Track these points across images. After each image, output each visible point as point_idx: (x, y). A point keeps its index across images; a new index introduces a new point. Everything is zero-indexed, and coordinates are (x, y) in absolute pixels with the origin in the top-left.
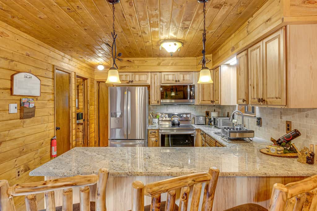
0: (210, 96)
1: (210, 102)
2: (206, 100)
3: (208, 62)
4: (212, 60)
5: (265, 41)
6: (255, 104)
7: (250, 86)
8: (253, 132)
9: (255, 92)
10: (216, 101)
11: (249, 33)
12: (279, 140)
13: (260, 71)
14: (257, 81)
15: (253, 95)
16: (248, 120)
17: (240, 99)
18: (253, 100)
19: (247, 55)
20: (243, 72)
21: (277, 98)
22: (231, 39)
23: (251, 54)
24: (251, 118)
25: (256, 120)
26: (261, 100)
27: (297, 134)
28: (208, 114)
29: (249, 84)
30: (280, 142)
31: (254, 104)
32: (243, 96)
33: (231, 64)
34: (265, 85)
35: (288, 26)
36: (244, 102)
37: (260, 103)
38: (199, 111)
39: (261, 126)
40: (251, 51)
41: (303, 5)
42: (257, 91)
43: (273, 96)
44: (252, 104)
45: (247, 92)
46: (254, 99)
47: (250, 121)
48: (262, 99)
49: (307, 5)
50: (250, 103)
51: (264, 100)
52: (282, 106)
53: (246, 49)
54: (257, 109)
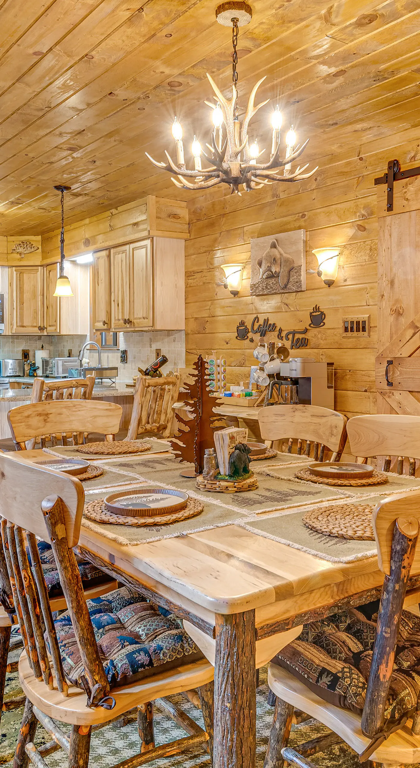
0: (35, 318)
1: (37, 329)
2: (28, 326)
3: (33, 250)
4: (40, 247)
5: (132, 246)
6: (120, 327)
7: (113, 303)
8: (116, 369)
9: (120, 310)
10: (49, 328)
11: (112, 228)
12: (147, 369)
13: (126, 284)
14: (122, 296)
15: (117, 315)
16: (108, 357)
17: (99, 321)
18: (117, 322)
19: (109, 256)
20: (103, 281)
21: (144, 318)
22: (84, 225)
23: (114, 257)
24: (112, 352)
25: (119, 354)
26: (128, 322)
27: (164, 361)
28: (26, 355)
29: (112, 299)
30: (147, 372)
31: (118, 327)
32: (103, 316)
33: (78, 262)
34: (132, 302)
35: (155, 238)
36: (104, 325)
37: (125, 325)
38: (6, 349)
39: (127, 362)
40: (115, 254)
41: (169, 219)
42: (122, 309)
43: (141, 316)
44: (116, 327)
45: (109, 311)
46: (119, 320)
47: (110, 359)
48: (129, 319)
49: (172, 220)
50: (113, 326)
51: (131, 322)
52: (149, 328)
53: (108, 249)
54: (121, 336)
